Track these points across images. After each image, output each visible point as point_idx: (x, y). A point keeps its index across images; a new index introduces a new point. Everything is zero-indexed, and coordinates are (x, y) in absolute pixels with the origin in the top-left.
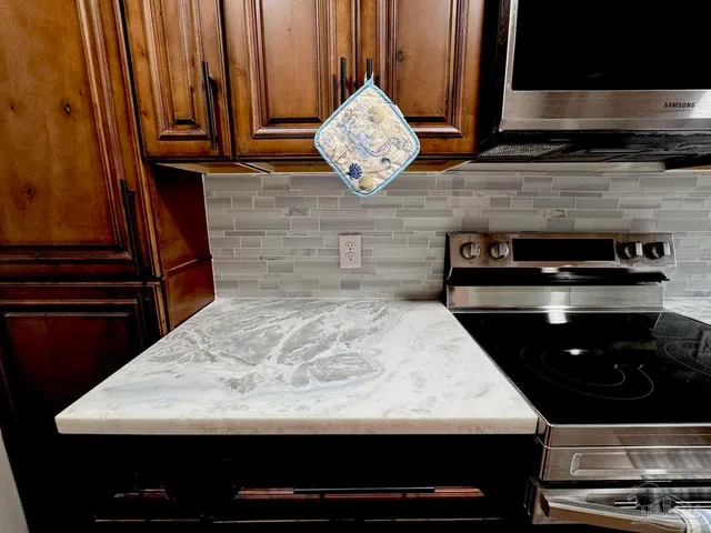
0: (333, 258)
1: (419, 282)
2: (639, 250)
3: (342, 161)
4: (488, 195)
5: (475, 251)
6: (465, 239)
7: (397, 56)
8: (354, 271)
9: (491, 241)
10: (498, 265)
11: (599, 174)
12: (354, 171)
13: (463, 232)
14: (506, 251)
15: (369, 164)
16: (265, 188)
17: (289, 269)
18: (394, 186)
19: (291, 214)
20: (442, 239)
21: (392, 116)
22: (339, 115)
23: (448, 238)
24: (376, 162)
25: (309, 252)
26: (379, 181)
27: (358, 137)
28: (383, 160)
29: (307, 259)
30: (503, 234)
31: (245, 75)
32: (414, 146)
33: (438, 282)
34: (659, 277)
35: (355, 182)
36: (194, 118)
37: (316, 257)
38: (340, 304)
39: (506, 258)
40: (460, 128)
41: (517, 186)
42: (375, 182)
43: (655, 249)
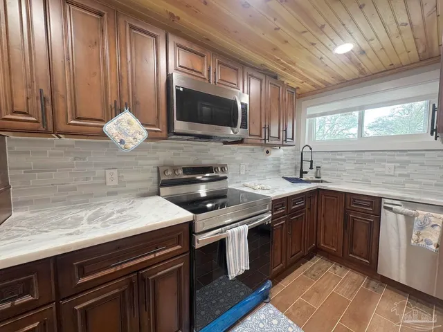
0: (102, 181)
1: (147, 188)
2: (219, 170)
3: (117, 138)
4: (172, 152)
5: (170, 173)
6: (165, 168)
7: (136, 103)
8: (114, 187)
9: (175, 169)
10: (178, 177)
11: (206, 145)
12: (122, 142)
13: (164, 166)
14: (181, 172)
15: (128, 139)
16: (57, 146)
17: (74, 189)
18: (139, 148)
19: (75, 160)
20: (156, 169)
21: (136, 123)
22: (115, 120)
23: (158, 168)
24: (131, 139)
25: (87, 179)
26: (133, 146)
27: (123, 129)
28: (134, 138)
29: (85, 182)
30: (179, 166)
31: (64, 98)
32: (145, 134)
33: (155, 187)
34: (226, 178)
35: (123, 146)
36: (28, 111)
37: (91, 181)
38: (108, 203)
39: (181, 174)
40: (161, 129)
41: (182, 149)
42: (131, 146)
43: (223, 168)
